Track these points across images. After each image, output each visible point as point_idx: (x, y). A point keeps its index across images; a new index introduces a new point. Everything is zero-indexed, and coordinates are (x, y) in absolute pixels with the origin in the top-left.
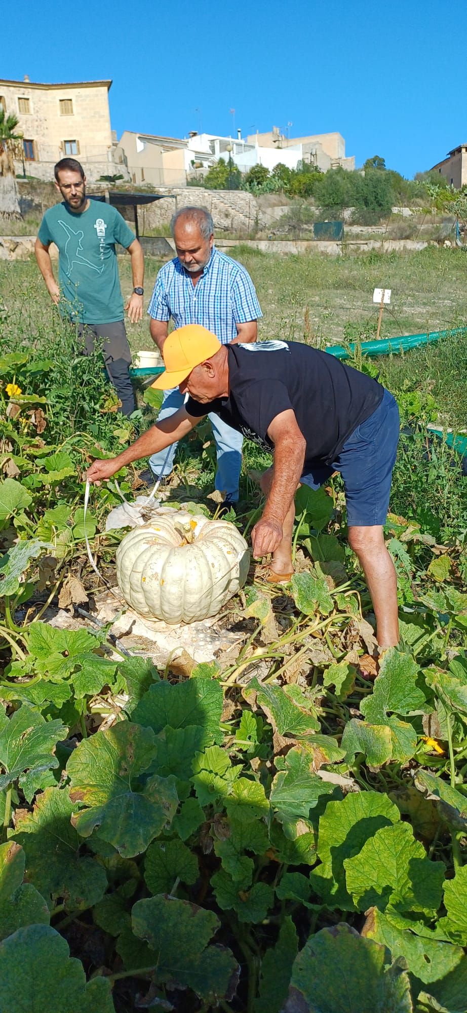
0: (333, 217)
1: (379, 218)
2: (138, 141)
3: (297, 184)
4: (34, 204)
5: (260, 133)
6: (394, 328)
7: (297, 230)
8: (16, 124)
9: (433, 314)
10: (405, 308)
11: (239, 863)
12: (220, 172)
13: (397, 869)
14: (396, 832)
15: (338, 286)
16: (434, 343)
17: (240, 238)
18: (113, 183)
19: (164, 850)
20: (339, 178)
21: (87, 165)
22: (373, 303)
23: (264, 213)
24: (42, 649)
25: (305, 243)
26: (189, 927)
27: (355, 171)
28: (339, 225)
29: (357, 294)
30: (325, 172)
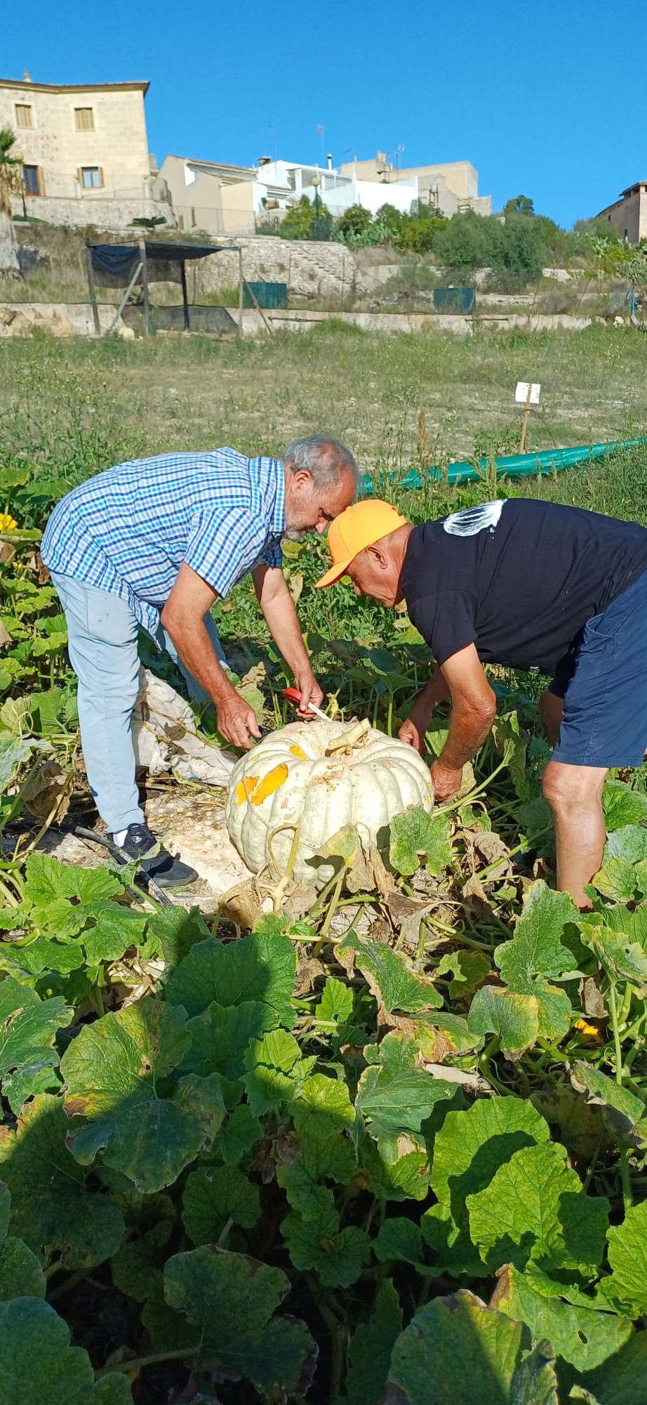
0: (460, 281)
1: (525, 283)
2: (187, 169)
3: (411, 234)
4: (38, 258)
5: (358, 160)
6: (545, 439)
7: (410, 298)
8: (12, 141)
9: (599, 419)
10: (559, 411)
11: (313, 1196)
12: (302, 214)
13: (541, 1208)
14: (540, 1156)
15: (466, 378)
16: (600, 459)
17: (330, 309)
18: (151, 229)
19: (211, 1179)
20: (469, 226)
21: (115, 202)
22: (515, 402)
23: (364, 274)
24: (43, 891)
25: (421, 318)
26: (246, 1292)
27: (492, 217)
28: (469, 293)
29: (493, 390)
30: (450, 218)
